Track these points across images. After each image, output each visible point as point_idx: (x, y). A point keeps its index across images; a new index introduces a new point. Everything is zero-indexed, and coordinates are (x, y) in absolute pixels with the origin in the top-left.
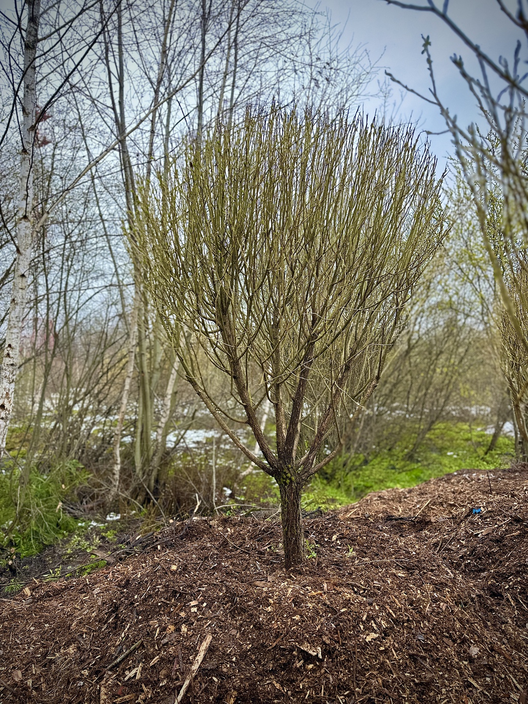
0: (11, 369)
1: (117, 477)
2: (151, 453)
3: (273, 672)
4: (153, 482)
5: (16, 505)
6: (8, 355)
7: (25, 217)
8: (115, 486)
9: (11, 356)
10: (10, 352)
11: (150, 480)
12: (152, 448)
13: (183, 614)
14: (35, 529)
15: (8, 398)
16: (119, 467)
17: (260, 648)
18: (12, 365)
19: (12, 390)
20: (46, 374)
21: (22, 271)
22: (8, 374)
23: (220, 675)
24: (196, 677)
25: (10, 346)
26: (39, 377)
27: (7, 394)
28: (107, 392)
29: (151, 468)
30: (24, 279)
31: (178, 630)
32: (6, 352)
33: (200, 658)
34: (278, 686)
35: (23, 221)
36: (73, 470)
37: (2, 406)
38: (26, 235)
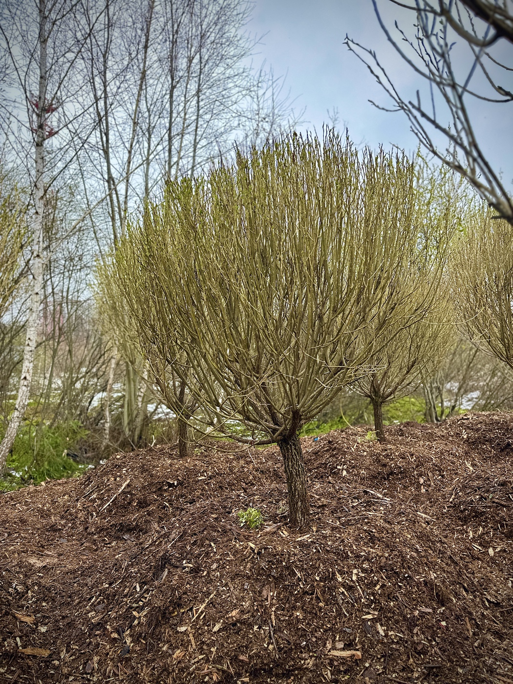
0: (30, 353)
1: (107, 432)
2: (134, 416)
3: (155, 492)
4: (136, 437)
5: (34, 450)
6: (28, 345)
7: (38, 256)
8: (106, 438)
9: (30, 345)
10: (30, 343)
11: (134, 436)
12: (135, 412)
13: (118, 474)
14: (47, 468)
15: (29, 373)
16: (109, 424)
17: (151, 484)
18: (31, 351)
19: (31, 368)
20: (53, 357)
21: (36, 290)
22: (28, 357)
23: (132, 494)
24: (119, 495)
25: (29, 339)
26: (49, 358)
27: (28, 370)
28: (104, 370)
29: (134, 427)
30: (38, 296)
31: (115, 480)
32: (27, 343)
33: (123, 488)
34: (156, 497)
35: (36, 259)
36: (75, 427)
37: (25, 378)
38: (39, 267)
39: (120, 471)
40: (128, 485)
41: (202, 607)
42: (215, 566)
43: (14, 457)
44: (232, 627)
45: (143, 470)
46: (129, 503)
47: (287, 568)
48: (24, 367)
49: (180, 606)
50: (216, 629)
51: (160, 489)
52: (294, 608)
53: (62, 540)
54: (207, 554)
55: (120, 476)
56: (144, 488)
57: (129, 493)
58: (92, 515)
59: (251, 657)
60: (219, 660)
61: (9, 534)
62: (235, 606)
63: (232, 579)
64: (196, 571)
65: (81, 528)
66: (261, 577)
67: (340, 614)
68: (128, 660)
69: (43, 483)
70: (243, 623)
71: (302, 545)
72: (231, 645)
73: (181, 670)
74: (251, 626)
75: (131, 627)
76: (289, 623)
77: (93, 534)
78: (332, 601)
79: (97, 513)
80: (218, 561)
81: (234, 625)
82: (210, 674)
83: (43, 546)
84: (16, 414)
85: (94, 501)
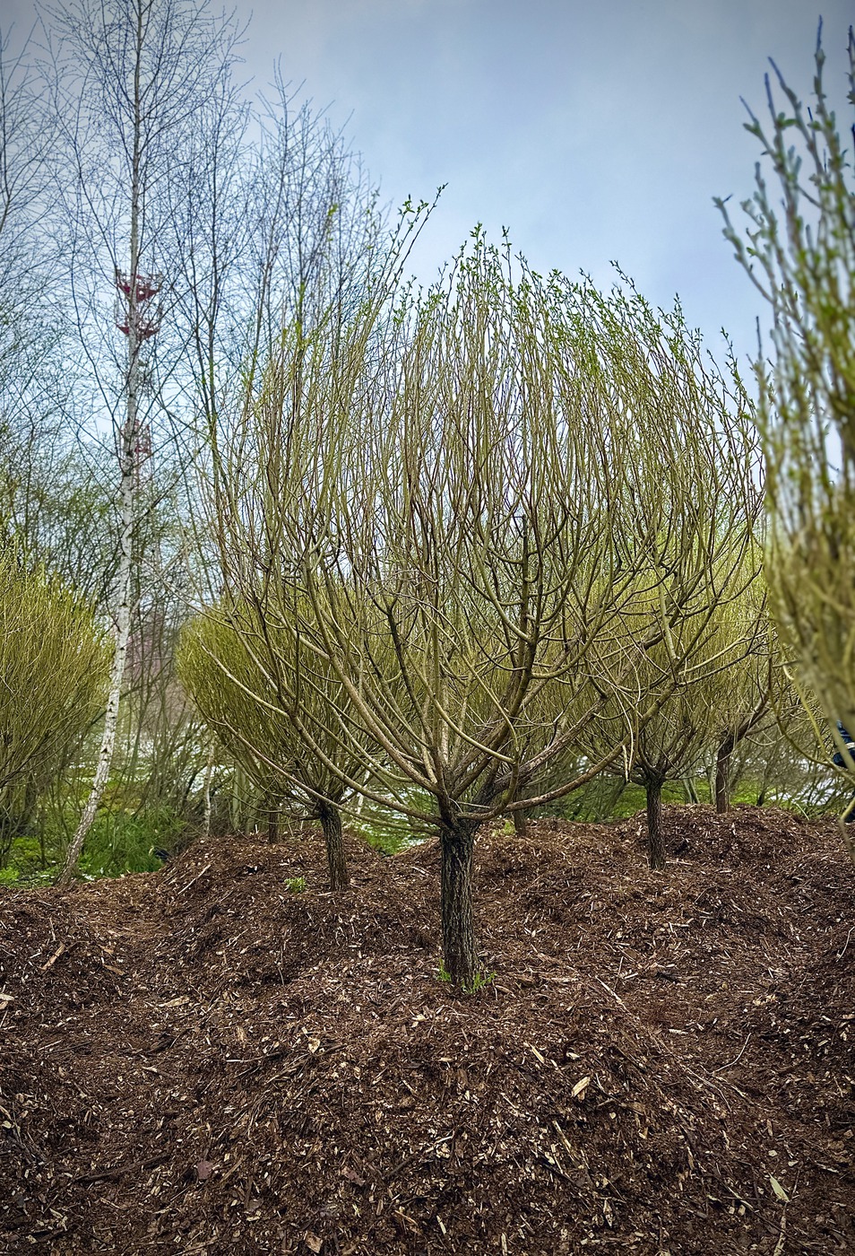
0: (112, 721)
1: (207, 822)
6: (110, 710)
9: (113, 710)
10: (112, 708)
13: (200, 858)
15: (110, 744)
16: (209, 812)
17: (232, 869)
18: (114, 718)
19: (113, 738)
22: (110, 725)
24: (198, 879)
25: (112, 703)
27: (109, 741)
31: (196, 864)
33: (203, 872)
36: (166, 816)
37: (105, 751)
38: (125, 618)
39: (203, 855)
40: (208, 870)
41: (236, 939)
42: (251, 912)
43: (86, 856)
44: (254, 951)
45: (226, 855)
46: (208, 888)
47: (302, 912)
48: (105, 738)
49: (220, 938)
50: (243, 952)
51: (240, 874)
52: (302, 940)
53: (139, 920)
54: (247, 904)
55: (201, 861)
56: (224, 873)
57: (209, 877)
58: (170, 899)
59: (263, 970)
60: (241, 970)
61: (90, 912)
62: (260, 938)
63: (262, 921)
64: (236, 915)
65: (159, 911)
66: (285, 918)
67: (334, 944)
68: (180, 973)
69: (123, 876)
70: (263, 949)
71: (322, 899)
72: (252, 962)
73: (215, 976)
74: (268, 951)
75: (184, 955)
76: (296, 950)
77: (170, 916)
78: (330, 936)
79: (176, 898)
80: (254, 909)
81: (256, 949)
82: (234, 977)
83: (121, 923)
84: (94, 794)
85: (173, 885)
